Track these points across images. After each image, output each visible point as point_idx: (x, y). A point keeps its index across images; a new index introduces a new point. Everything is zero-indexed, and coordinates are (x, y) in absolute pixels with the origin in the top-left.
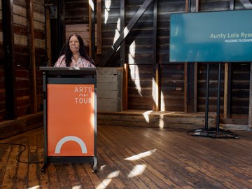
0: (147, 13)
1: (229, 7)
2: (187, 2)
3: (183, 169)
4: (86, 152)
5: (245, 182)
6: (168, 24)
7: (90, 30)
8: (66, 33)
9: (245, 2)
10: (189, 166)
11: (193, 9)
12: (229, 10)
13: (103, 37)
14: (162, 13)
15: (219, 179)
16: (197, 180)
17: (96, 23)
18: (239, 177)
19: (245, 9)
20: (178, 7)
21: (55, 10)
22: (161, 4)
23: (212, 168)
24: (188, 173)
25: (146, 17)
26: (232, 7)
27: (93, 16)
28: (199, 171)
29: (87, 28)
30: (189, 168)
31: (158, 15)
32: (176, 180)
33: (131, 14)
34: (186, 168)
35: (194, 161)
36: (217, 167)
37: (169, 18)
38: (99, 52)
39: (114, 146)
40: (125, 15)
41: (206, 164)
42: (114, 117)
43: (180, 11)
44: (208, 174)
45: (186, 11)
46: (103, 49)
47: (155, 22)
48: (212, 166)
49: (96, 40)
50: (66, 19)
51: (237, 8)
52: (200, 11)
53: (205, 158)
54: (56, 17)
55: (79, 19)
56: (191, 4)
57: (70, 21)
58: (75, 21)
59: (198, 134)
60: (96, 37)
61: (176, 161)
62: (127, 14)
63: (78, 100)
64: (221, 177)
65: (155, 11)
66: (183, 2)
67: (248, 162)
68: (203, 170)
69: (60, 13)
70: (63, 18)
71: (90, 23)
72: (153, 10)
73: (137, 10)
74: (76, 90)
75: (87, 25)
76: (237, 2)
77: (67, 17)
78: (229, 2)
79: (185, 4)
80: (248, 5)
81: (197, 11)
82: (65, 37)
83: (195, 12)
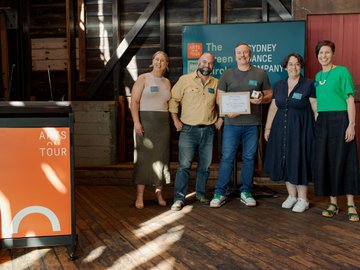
0: (151, 23)
1: (261, 18)
2: (205, 9)
3: (202, 246)
4: (59, 229)
5: (286, 260)
6: (179, 40)
7: (68, 47)
8: (33, 51)
9: (281, 12)
10: (211, 241)
11: (214, 20)
12: (262, 22)
13: (87, 56)
14: (171, 24)
15: (252, 258)
16: (221, 262)
17: (77, 36)
18: (278, 253)
19: (283, 21)
20: (193, 16)
21: (14, 17)
22: (171, 11)
24: (209, 251)
25: (150, 30)
26: (265, 18)
27: (72, 26)
28: (225, 247)
29: (64, 44)
30: (211, 245)
31: (166, 27)
32: (192, 263)
33: (127, 24)
34: (207, 244)
35: (218, 233)
36: (248, 240)
37: (181, 32)
38: (82, 78)
39: (103, 216)
40: (120, 27)
41: (233, 237)
42: (105, 173)
43: (198, 22)
44: (237, 251)
45: (205, 22)
46: (88, 75)
47: (162, 37)
48: (242, 240)
49: (78, 62)
50: (31, 30)
51: (272, 19)
52: (223, 21)
53: (232, 228)
54: (16, 27)
55: (51, 30)
56: (211, 12)
57: (37, 33)
58: (46, 33)
60: (78, 56)
61: (192, 234)
62: (122, 24)
63: (45, 151)
64: (254, 254)
65: (162, 21)
66: (200, 10)
67: (291, 231)
68: (230, 246)
69: (22, 21)
70: (26, 28)
71: (68, 35)
72: (158, 20)
73: (136, 19)
74: (42, 136)
75: (64, 39)
76: (270, 11)
77: (33, 27)
78: (261, 12)
79: (203, 12)
80: (286, 16)
81: (219, 22)
82: (31, 57)
83: (216, 24)
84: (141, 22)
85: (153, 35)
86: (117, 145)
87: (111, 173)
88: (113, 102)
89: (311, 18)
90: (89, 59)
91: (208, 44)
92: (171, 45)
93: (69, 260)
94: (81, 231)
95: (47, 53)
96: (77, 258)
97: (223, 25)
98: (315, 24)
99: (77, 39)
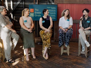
0: (21, 3)
1: (47, 3)
2: (34, 1)
9: (52, 2)
11: (36, 3)
14: (26, 4)
19: (52, 4)
20: (31, 2)
28: (39, 55)
37: (28, 6)
43: (32, 4)
47: (24, 7)
51: (50, 4)
56: (36, 1)
59: (39, 44)
62: (13, 3)
65: (24, 3)
66: (33, 1)
72: (23, 2)
76: (49, 2)
78: (47, 2)
80: (53, 3)
81: (38, 4)
84: (18, 3)
85: (21, 6)
89: (59, 4)
91: (35, 9)
98: (59, 6)
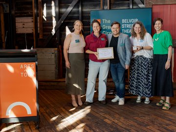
0: (75, 10)
1: (129, 6)
2: (101, 2)
3: (103, 121)
4: (31, 113)
5: (145, 129)
6: (89, 18)
7: (34, 21)
8: (16, 24)
9: (140, 4)
10: (106, 118)
11: (106, 8)
12: (129, 9)
13: (43, 26)
14: (85, 10)
16: (112, 130)
17: (38, 16)
18: (141, 125)
19: (140, 8)
20: (95, 6)
21: (7, 7)
22: (85, 3)
23: (122, 119)
24: (106, 124)
25: (74, 13)
26: (131, 7)
27: (36, 11)
28: (114, 122)
29: (32, 20)
30: (107, 120)
31: (82, 11)
33: (63, 10)
34: (105, 120)
35: (110, 114)
36: (125, 118)
37: (90, 14)
38: (41, 37)
39: (53, 106)
40: (59, 11)
41: (118, 116)
42: (52, 83)
43: (98, 9)
44: (120, 124)
45: (101, 8)
46: (44, 35)
47: (80, 16)
48: (122, 118)
49: (39, 29)
50: (16, 13)
51: (134, 7)
52: (110, 9)
53: (117, 111)
54: (8, 12)
55: (26, 13)
56: (105, 4)
57: (19, 14)
58: (23, 15)
60: (39, 26)
61: (97, 115)
62: (60, 10)
63: (23, 74)
64: (128, 126)
65: (80, 9)
67: (146, 113)
68: (116, 121)
69: (11, 9)
70: (13, 12)
71: (34, 16)
72: (78, 7)
73: (67, 7)
74: (22, 67)
75: (32, 18)
76: (134, 3)
77: (16, 12)
78: (129, 3)
79: (100, 4)
80: (141, 6)
81: (108, 9)
82: (15, 26)
83: (107, 10)
84: (70, 9)
85: (76, 15)
86: (59, 70)
87: (56, 83)
88: (56, 49)
89: (154, 7)
90: (44, 28)
91: (103, 20)
92: (84, 20)
93: (36, 129)
94: (41, 113)
95: (24, 24)
96: (40, 128)
97: (110, 11)
99: (38, 18)
